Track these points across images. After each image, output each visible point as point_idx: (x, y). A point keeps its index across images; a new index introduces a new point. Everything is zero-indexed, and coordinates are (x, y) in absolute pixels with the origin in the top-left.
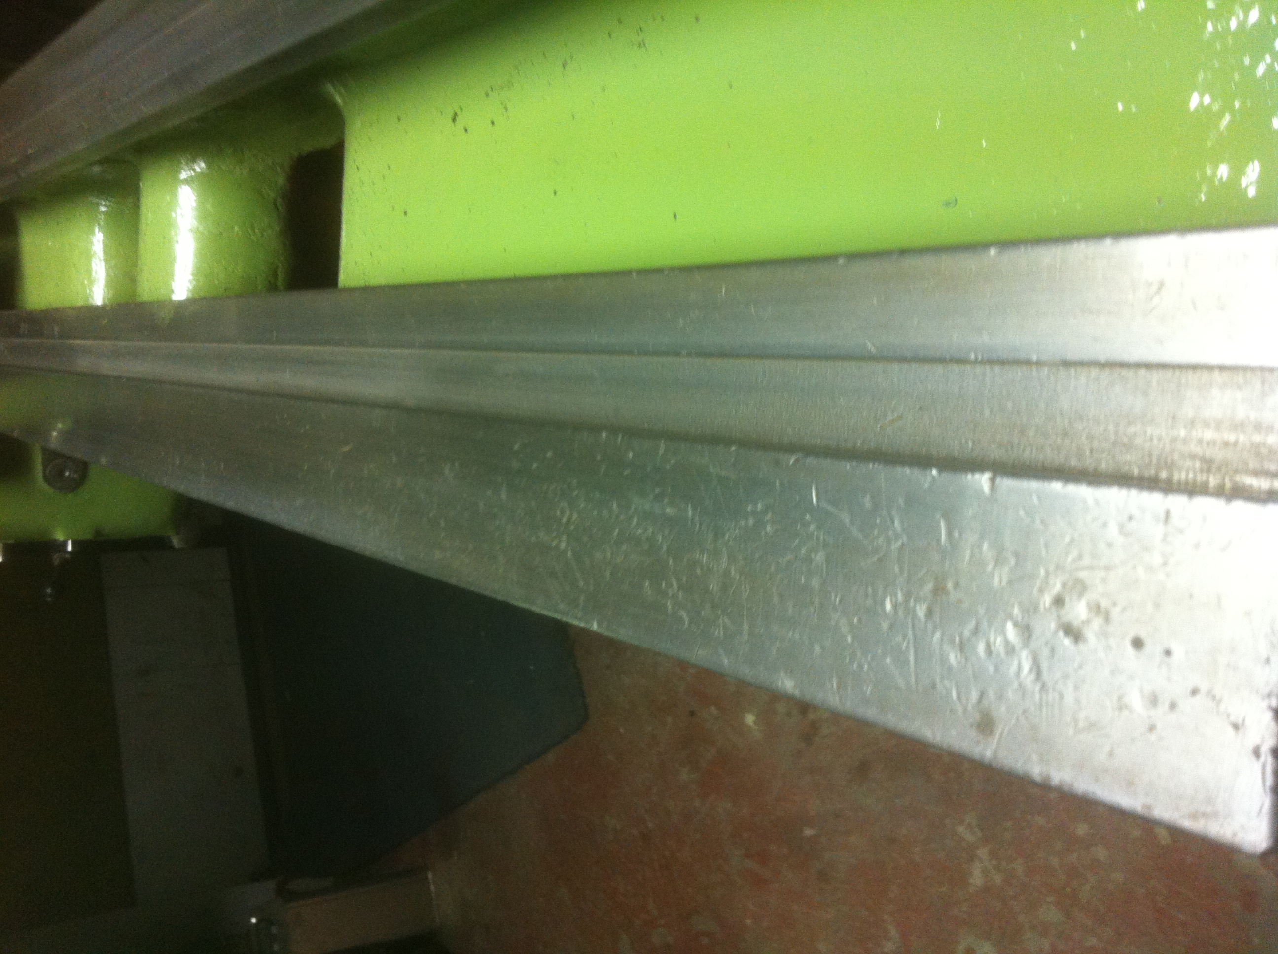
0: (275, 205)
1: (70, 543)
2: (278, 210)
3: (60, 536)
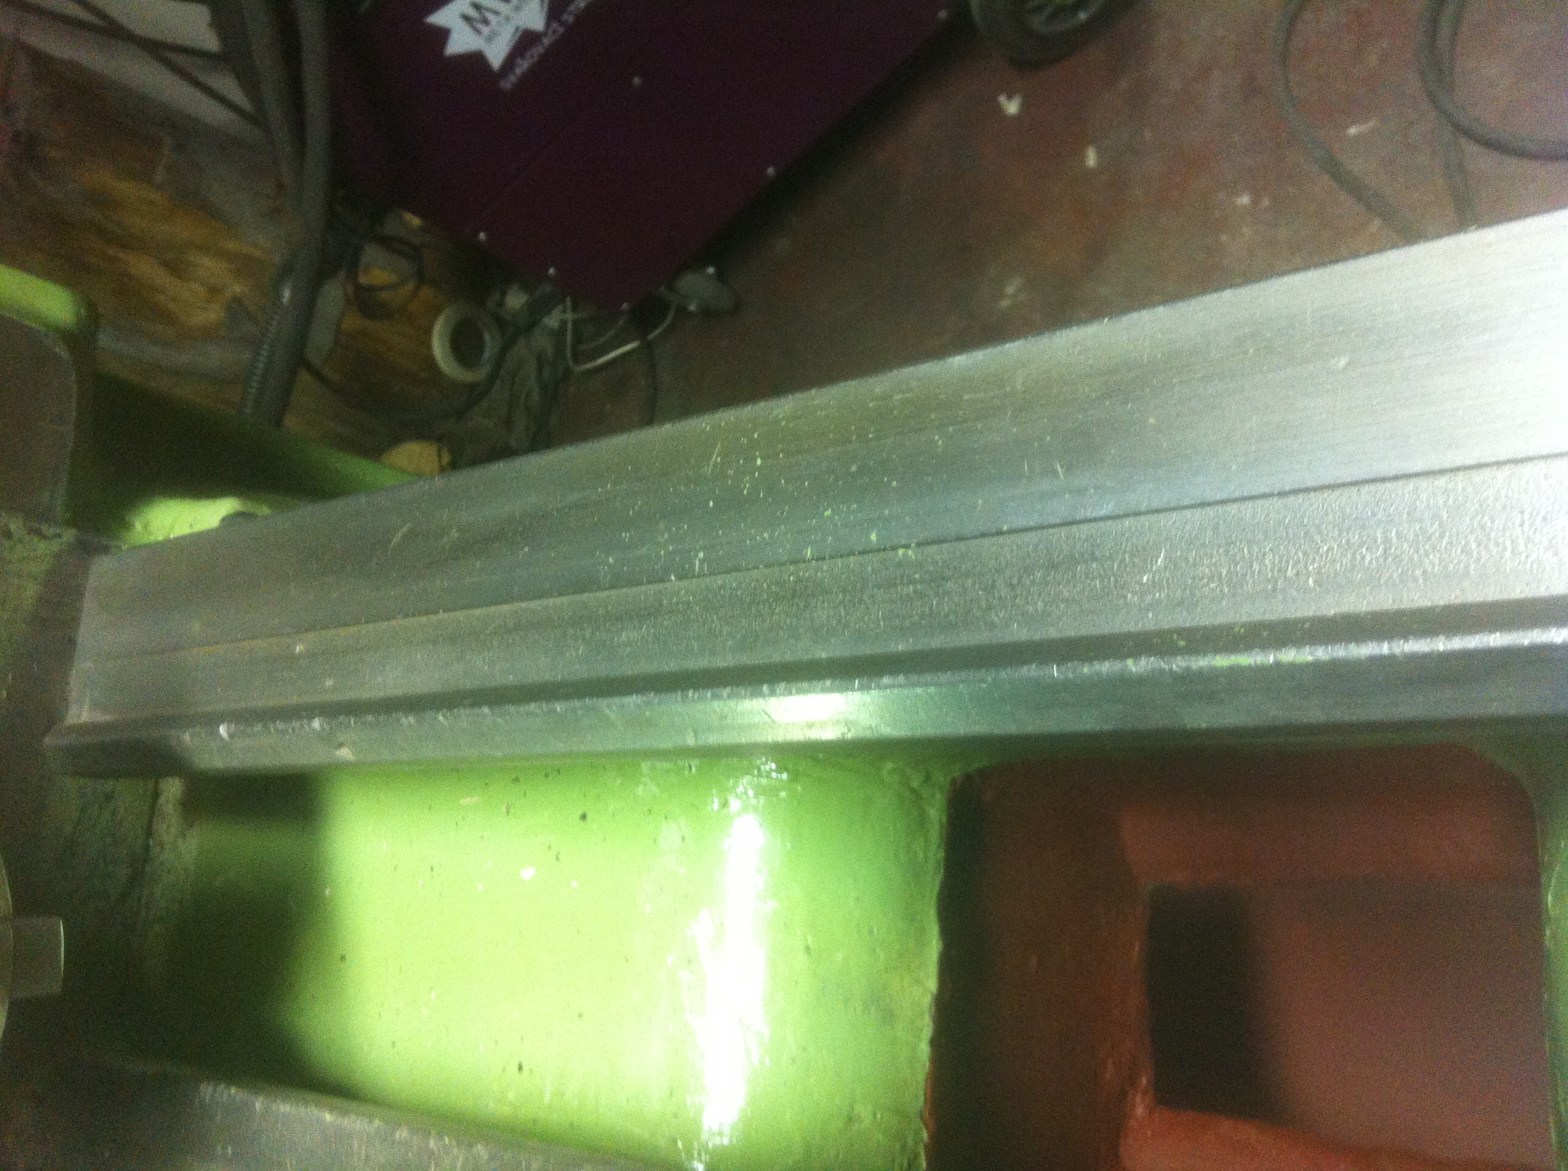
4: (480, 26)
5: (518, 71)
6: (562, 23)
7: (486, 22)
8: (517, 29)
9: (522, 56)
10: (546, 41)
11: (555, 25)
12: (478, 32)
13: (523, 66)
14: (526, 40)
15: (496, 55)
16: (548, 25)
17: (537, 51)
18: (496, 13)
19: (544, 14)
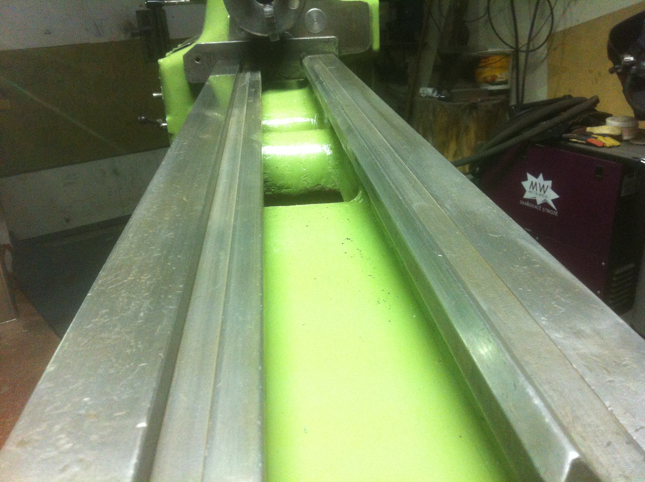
0: (318, 185)
1: (166, 124)
2: (316, 186)
3: (167, 119)
4: (532, 188)
5: (526, 204)
6: (542, 209)
7: (533, 188)
8: (535, 197)
9: (529, 203)
10: (536, 207)
11: (540, 207)
12: (530, 188)
13: (527, 204)
14: (533, 201)
15: (527, 195)
16: (540, 205)
17: (533, 206)
18: (536, 190)
19: (542, 202)
